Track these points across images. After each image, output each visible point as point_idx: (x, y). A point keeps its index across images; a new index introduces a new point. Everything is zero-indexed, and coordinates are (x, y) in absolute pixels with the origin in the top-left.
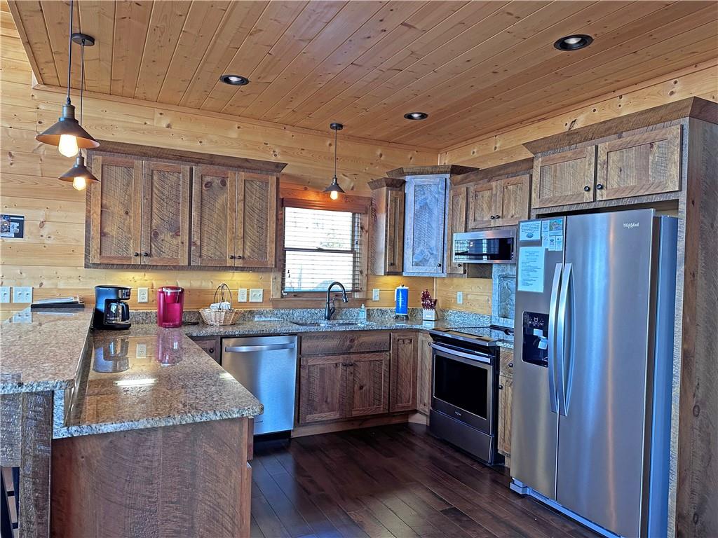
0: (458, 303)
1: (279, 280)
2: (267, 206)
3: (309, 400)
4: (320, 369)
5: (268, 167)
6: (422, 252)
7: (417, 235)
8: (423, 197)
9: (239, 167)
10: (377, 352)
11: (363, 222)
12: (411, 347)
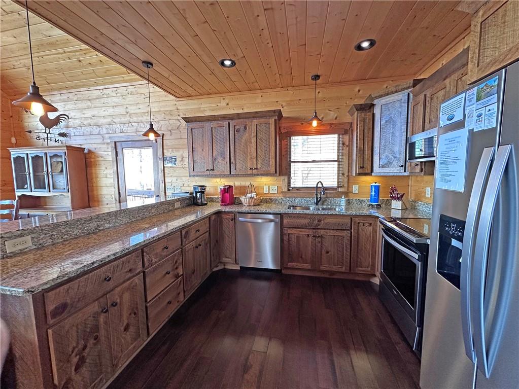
0: (427, 196)
1: (286, 180)
2: (269, 137)
3: (290, 254)
4: (297, 237)
5: (270, 114)
6: (387, 157)
7: (382, 144)
8: (388, 113)
9: (253, 117)
10: (341, 230)
11: (344, 140)
12: (370, 229)
